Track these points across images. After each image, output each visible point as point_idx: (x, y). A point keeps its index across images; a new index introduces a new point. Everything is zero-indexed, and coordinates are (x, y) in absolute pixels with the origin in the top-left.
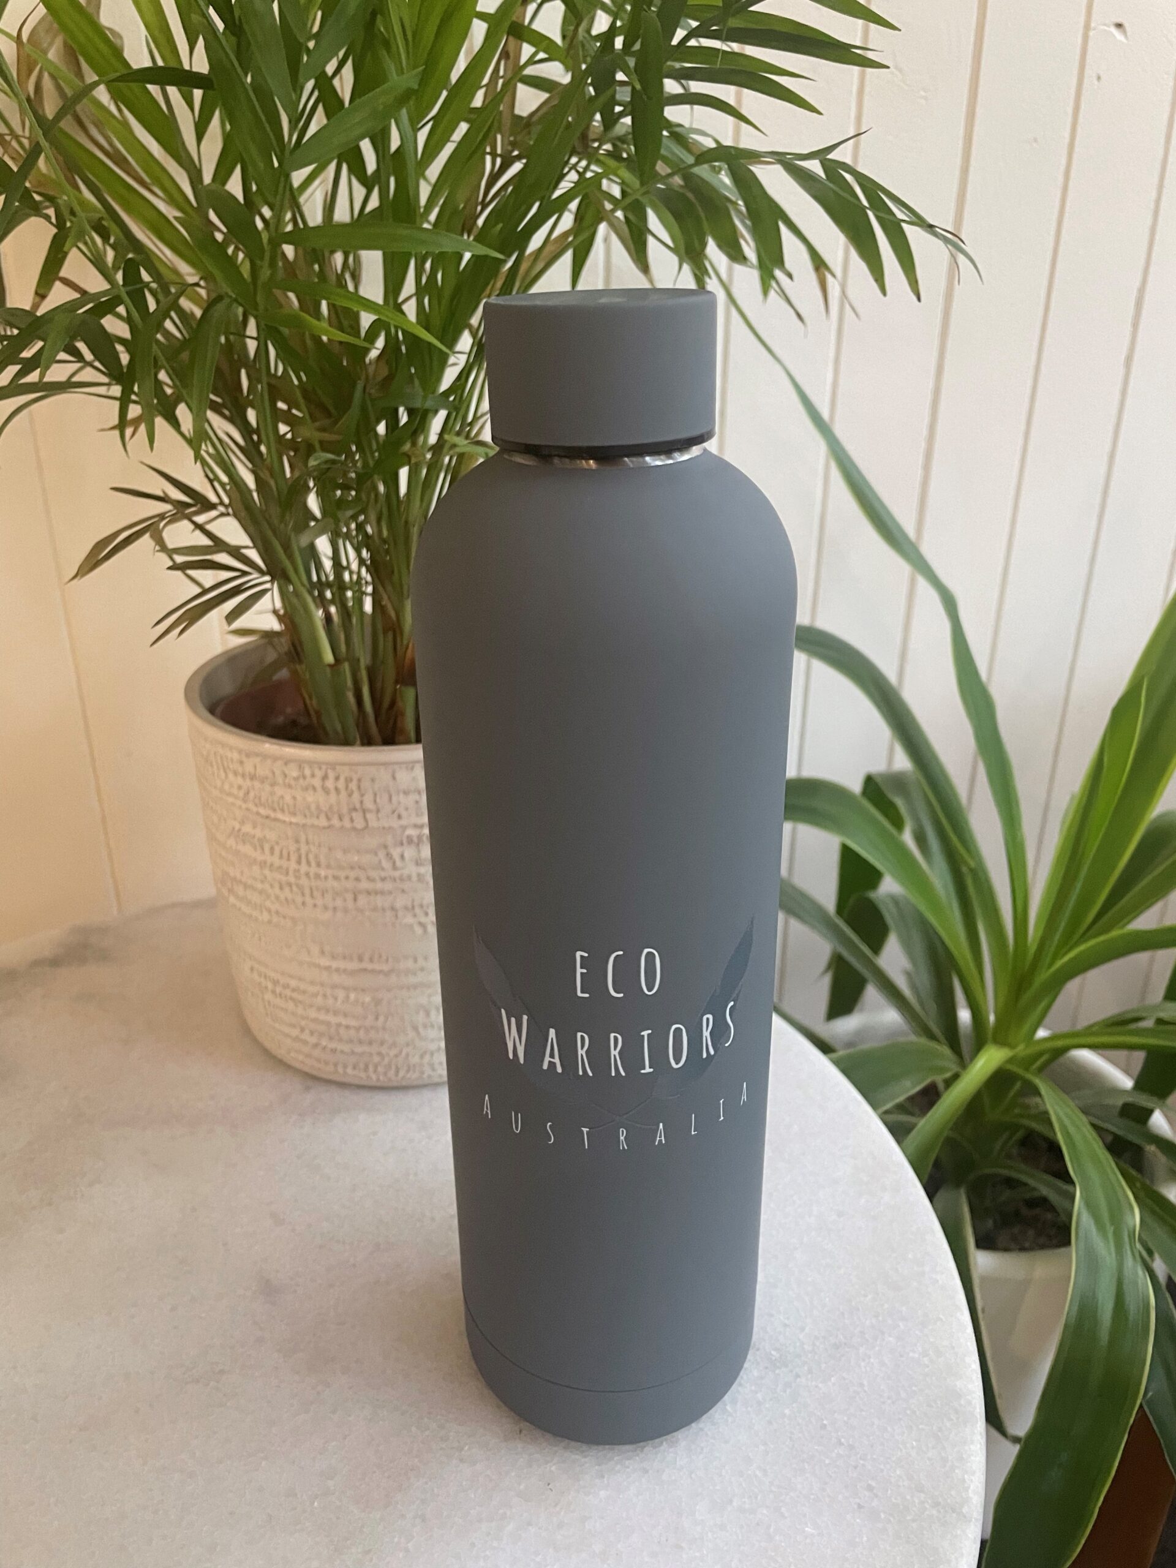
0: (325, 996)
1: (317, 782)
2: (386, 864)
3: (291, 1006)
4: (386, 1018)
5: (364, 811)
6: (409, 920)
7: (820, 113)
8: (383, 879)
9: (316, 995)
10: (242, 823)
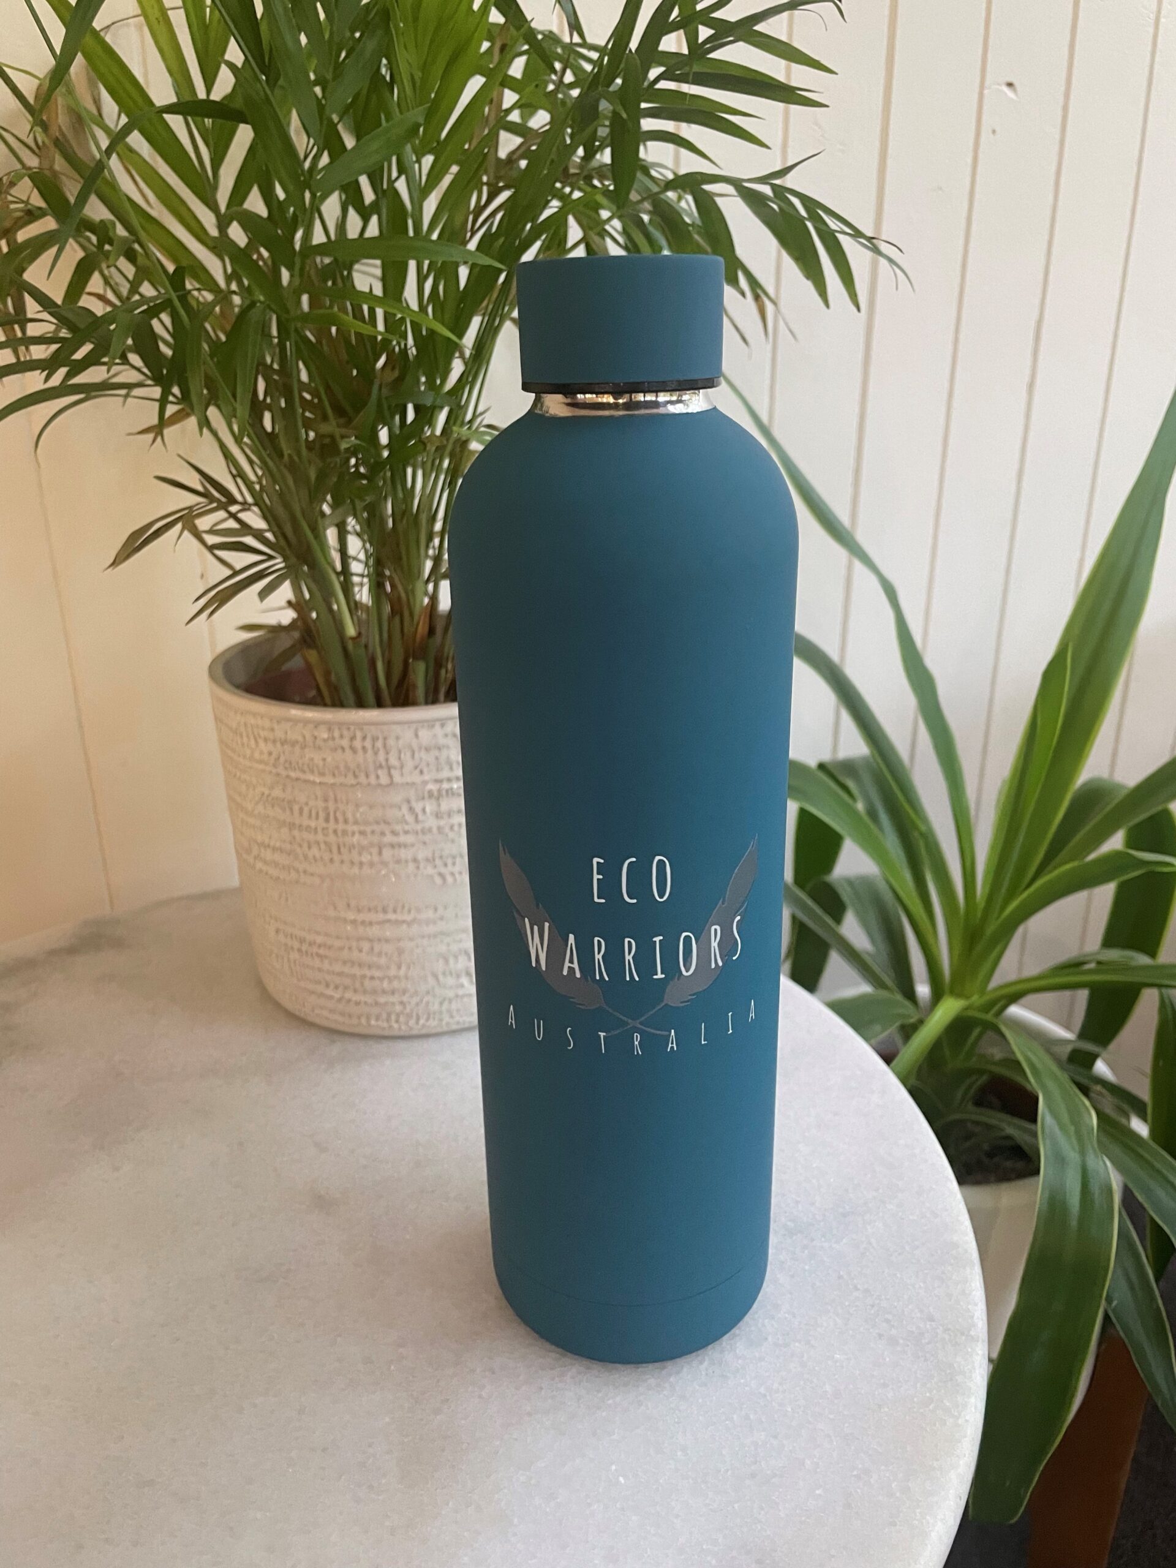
0: (350, 948)
1: (345, 743)
2: (410, 818)
3: (317, 963)
4: (409, 968)
5: (389, 768)
6: (430, 870)
7: (768, 148)
8: (406, 832)
9: (342, 949)
10: (272, 788)
